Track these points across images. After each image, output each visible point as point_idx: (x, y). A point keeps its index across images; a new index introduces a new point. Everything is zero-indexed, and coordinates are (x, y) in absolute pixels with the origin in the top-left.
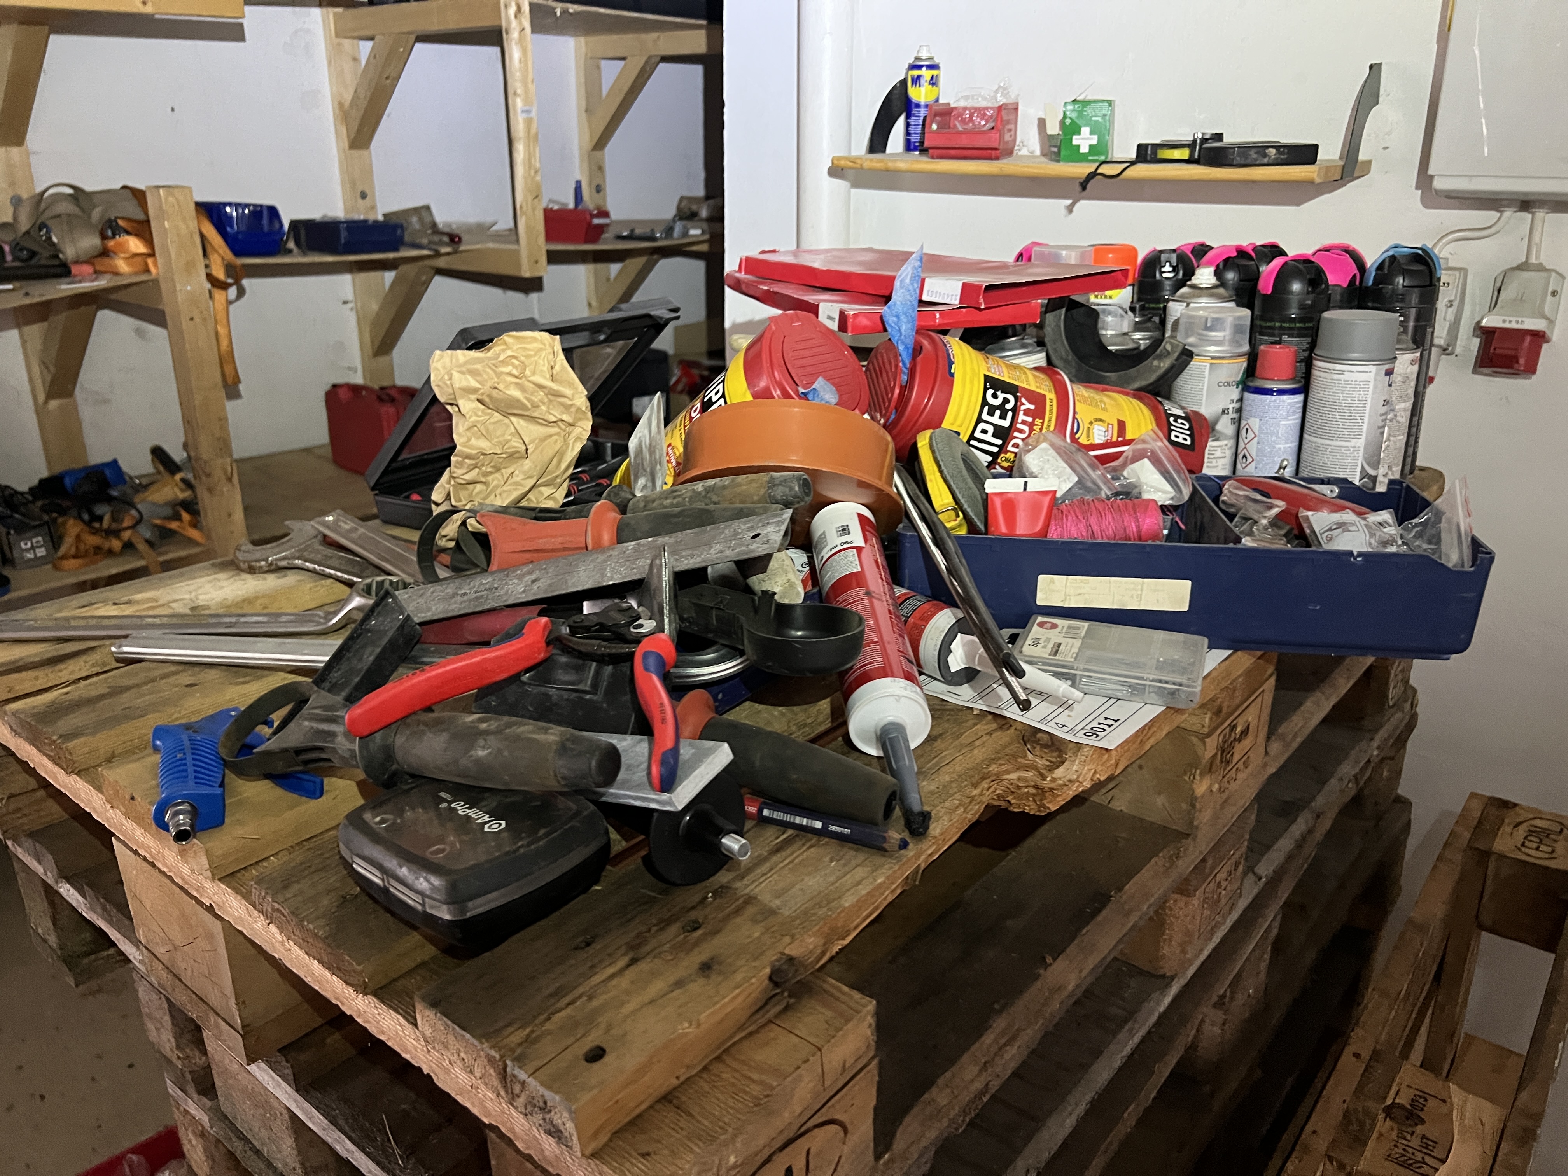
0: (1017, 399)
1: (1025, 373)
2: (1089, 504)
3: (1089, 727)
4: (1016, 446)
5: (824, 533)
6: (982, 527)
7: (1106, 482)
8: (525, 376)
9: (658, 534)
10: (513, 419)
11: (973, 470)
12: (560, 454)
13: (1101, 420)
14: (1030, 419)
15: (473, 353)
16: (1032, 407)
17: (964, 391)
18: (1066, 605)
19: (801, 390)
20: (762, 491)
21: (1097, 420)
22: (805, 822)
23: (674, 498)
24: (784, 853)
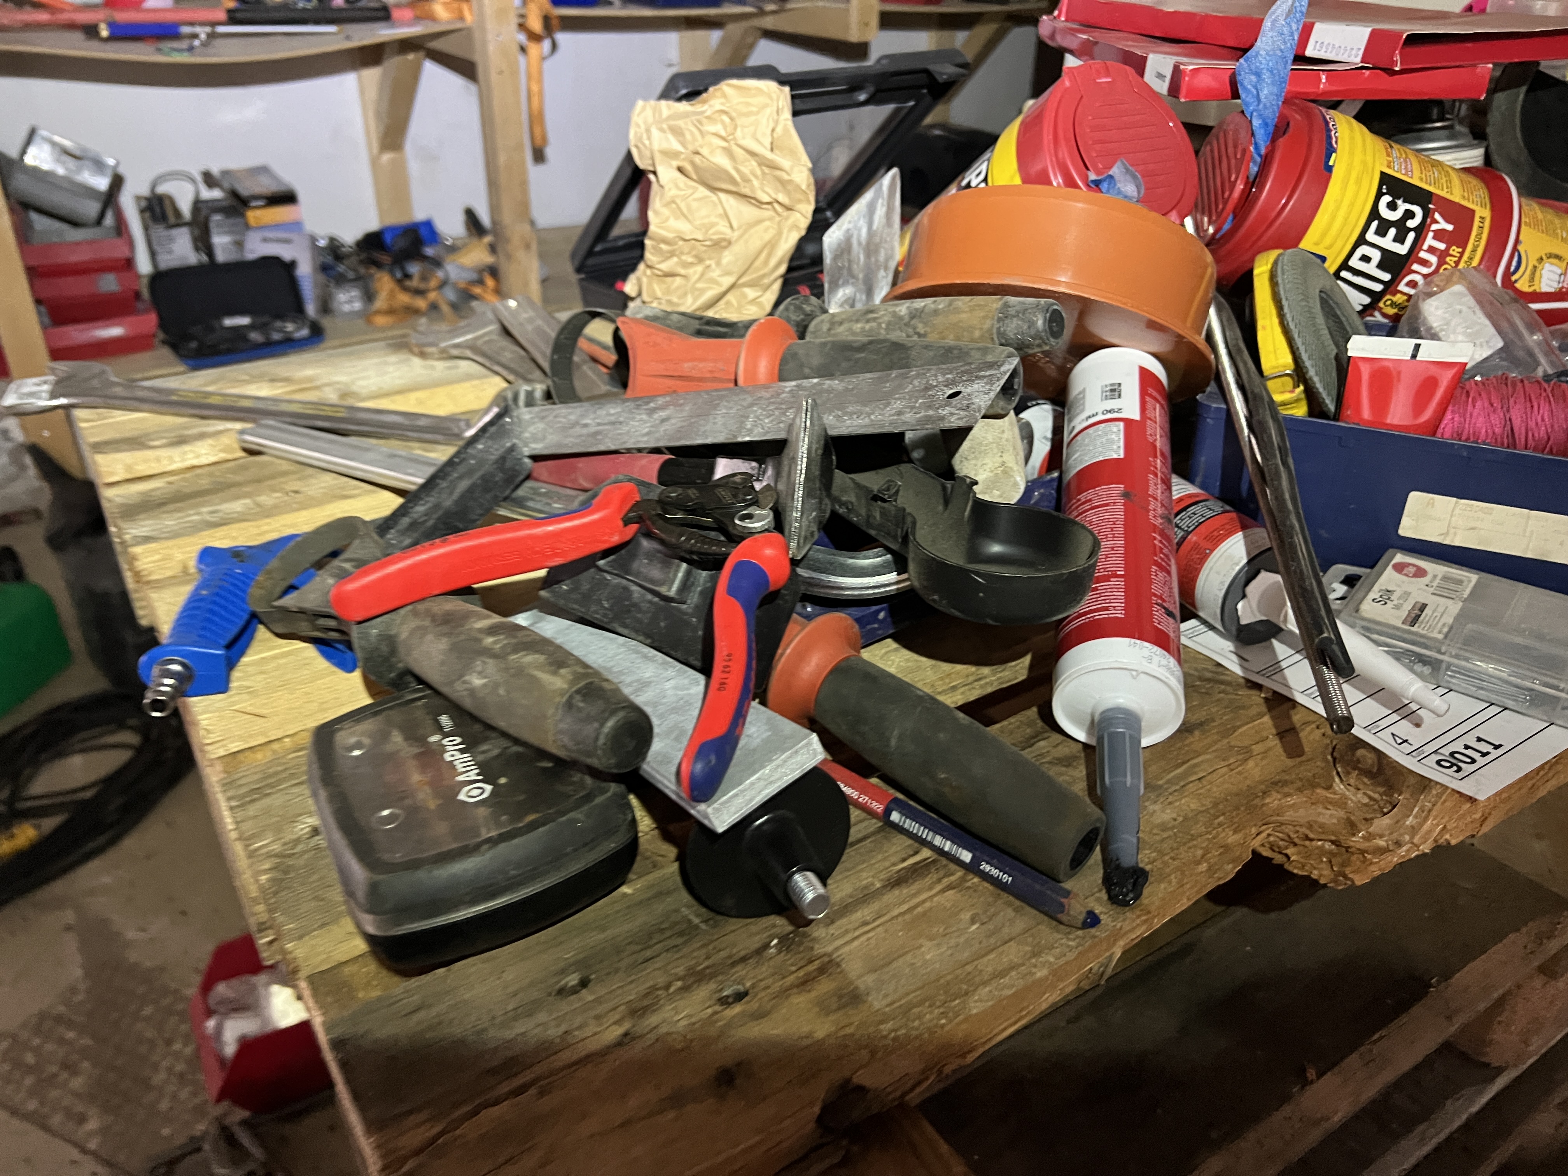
0: (1427, 213)
1: (1447, 174)
2: (1514, 384)
3: (1446, 751)
4: (1413, 284)
5: (1084, 390)
6: (1332, 407)
7: (1549, 352)
8: (735, 139)
9: (830, 375)
10: (722, 195)
11: (1336, 316)
12: (772, 245)
13: (1558, 257)
14: (1442, 246)
15: (684, 106)
16: (1450, 227)
17: (1343, 195)
18: (1446, 542)
19: (1092, 176)
20: (988, 324)
21: (1550, 256)
22: (947, 846)
23: (868, 321)
24: (906, 891)
